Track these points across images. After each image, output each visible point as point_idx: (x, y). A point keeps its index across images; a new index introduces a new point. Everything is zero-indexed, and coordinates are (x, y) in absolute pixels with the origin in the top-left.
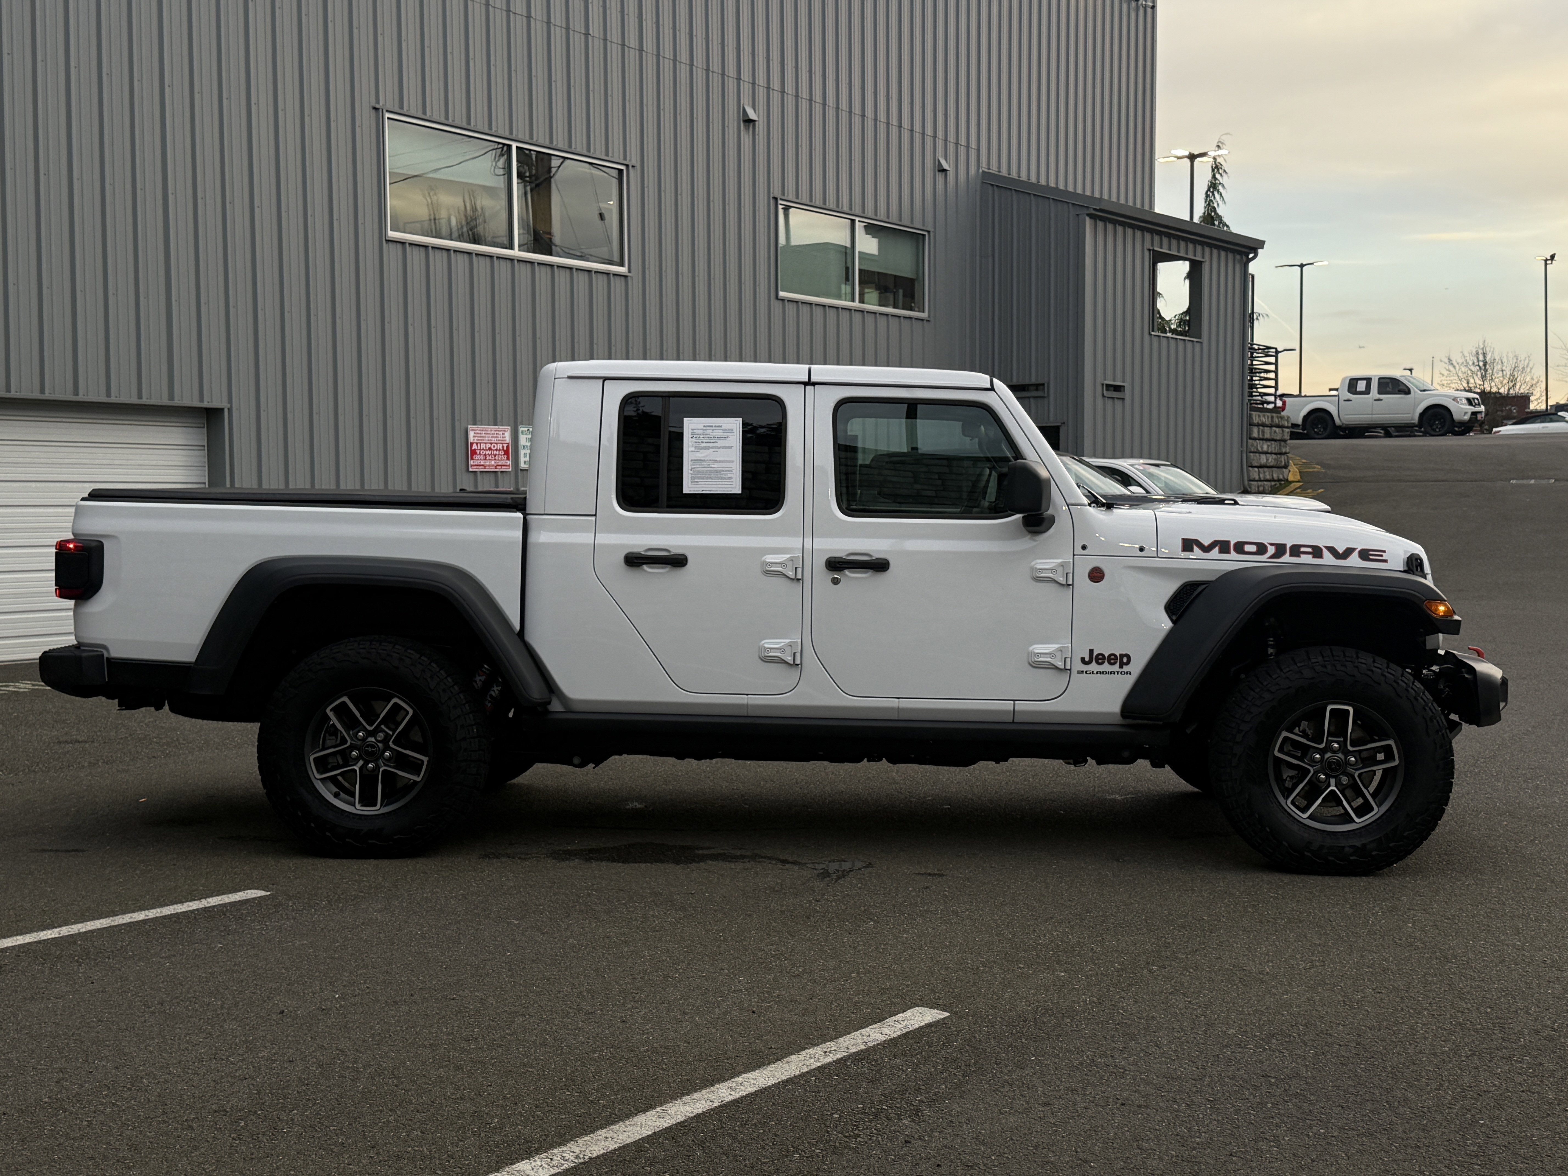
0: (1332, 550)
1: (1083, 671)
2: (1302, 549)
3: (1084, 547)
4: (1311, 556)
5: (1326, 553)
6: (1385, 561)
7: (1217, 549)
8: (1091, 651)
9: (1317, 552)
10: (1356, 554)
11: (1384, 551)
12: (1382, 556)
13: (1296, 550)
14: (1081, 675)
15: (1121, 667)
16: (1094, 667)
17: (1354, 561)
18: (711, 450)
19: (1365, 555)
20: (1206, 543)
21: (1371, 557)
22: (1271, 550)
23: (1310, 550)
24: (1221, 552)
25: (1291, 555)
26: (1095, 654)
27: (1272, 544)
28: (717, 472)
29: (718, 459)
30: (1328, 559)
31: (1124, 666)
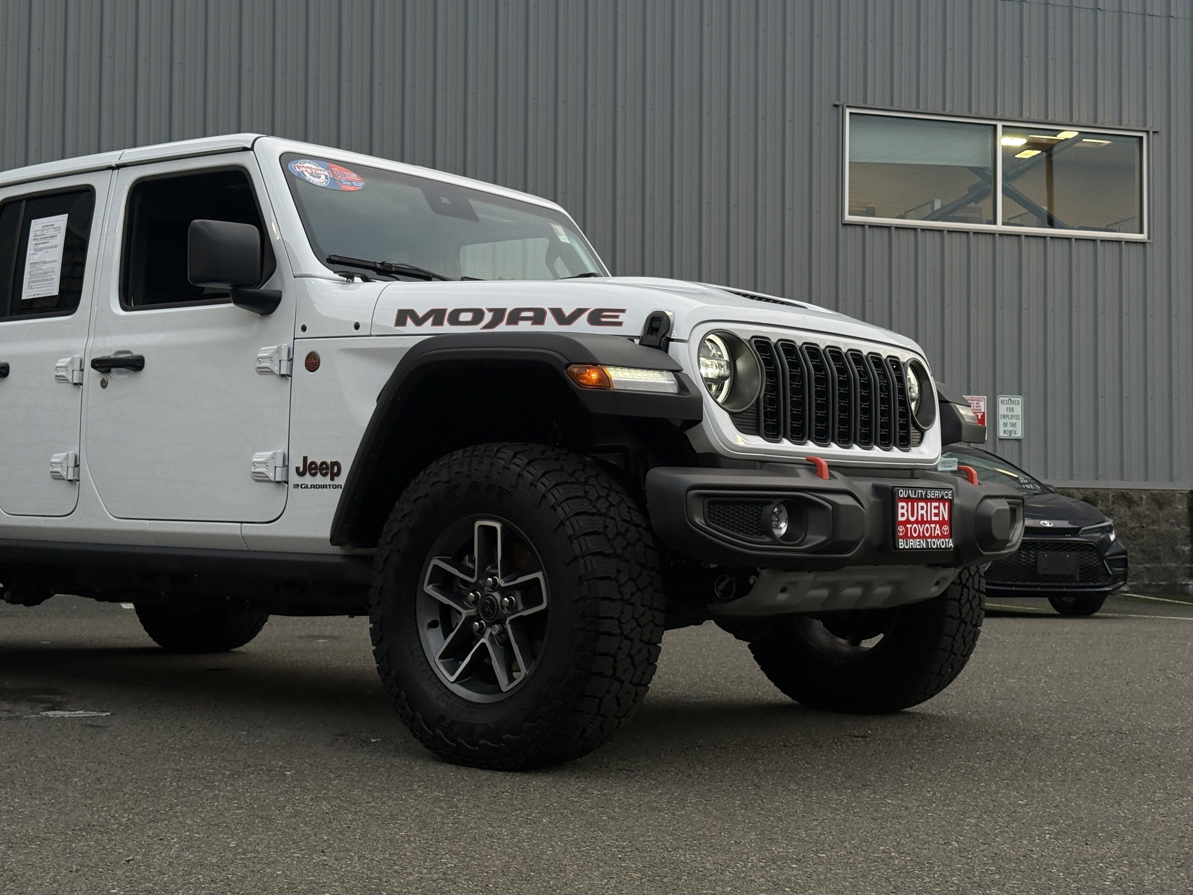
0: (558, 313)
1: (298, 485)
2: (524, 314)
3: (304, 328)
4: (530, 322)
5: (549, 317)
6: (620, 324)
7: (430, 320)
8: (305, 458)
9: (539, 316)
10: (586, 315)
11: (623, 311)
12: (617, 317)
13: (515, 316)
14: (296, 489)
15: (332, 479)
16: (308, 479)
17: (581, 326)
18: (44, 251)
19: (596, 317)
20: (421, 314)
21: (603, 320)
22: (488, 317)
23: (531, 314)
24: (434, 324)
25: (509, 323)
26: (309, 462)
27: (490, 310)
28: (45, 273)
29: (47, 260)
30: (550, 326)
31: (335, 478)
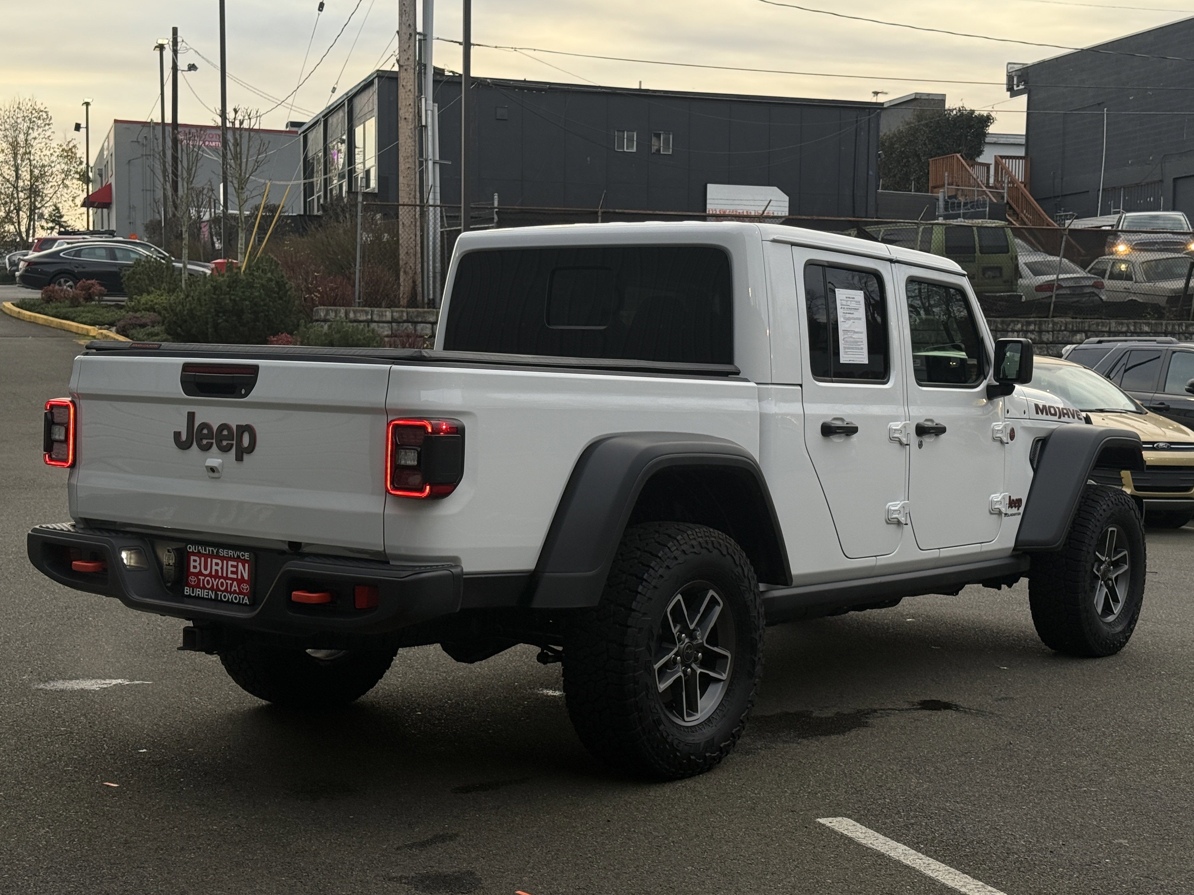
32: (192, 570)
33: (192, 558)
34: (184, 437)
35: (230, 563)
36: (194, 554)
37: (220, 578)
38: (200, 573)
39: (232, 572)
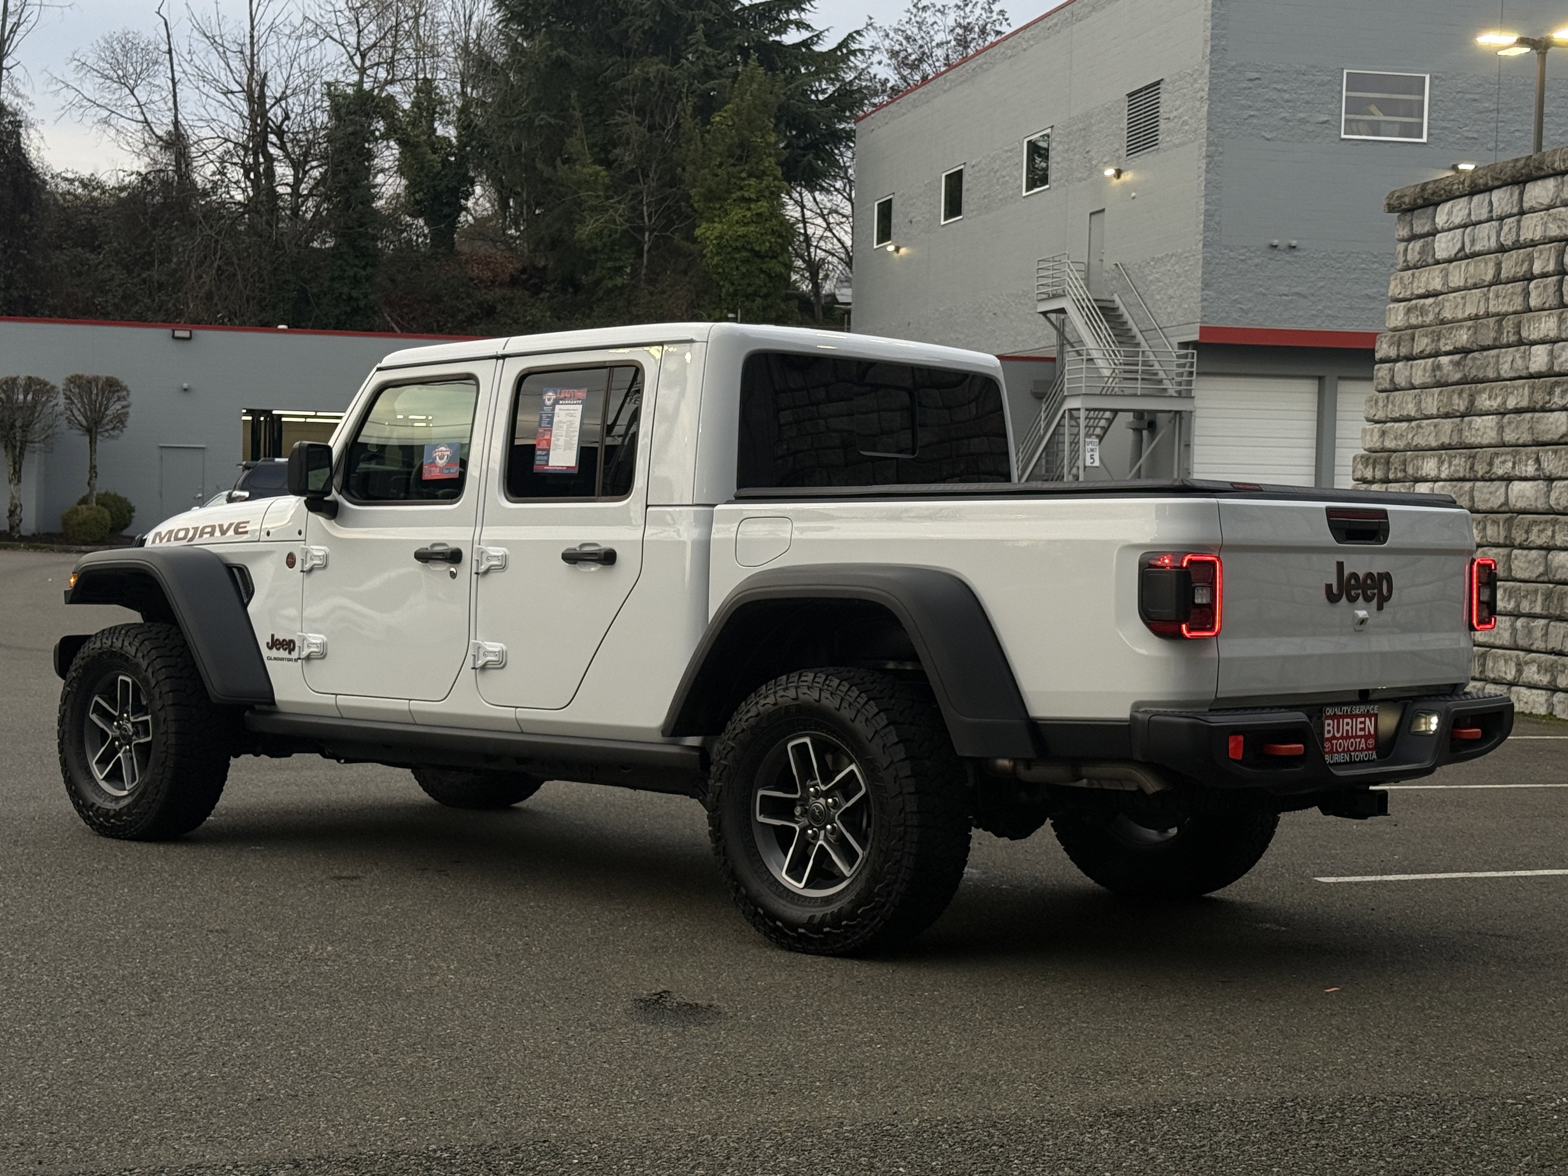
32: (1327, 736)
33: (1327, 722)
34: (1335, 590)
35: (1359, 720)
36: (1328, 718)
37: (1350, 738)
38: (1334, 737)
39: (1361, 730)
